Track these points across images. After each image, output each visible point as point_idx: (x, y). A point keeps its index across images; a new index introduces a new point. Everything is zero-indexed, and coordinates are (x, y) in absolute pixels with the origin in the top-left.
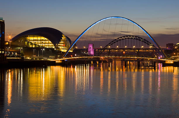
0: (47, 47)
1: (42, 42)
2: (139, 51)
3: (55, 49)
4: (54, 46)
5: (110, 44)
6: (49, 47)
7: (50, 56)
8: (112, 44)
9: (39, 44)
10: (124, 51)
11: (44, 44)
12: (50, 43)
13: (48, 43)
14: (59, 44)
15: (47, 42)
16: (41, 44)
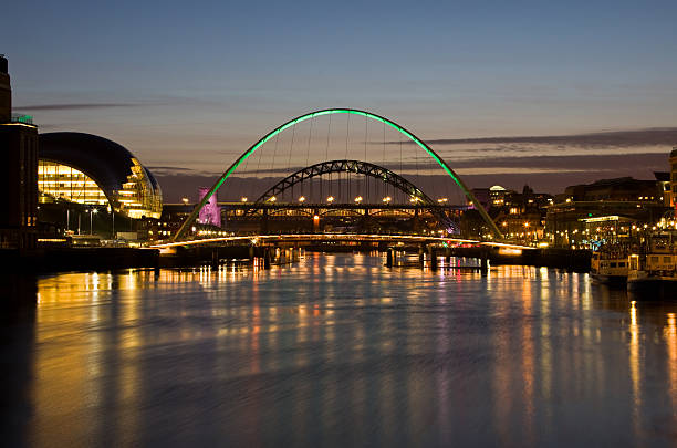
0: (81, 201)
1: (62, 185)
2: (367, 212)
3: (109, 209)
4: (107, 197)
5: (276, 191)
6: (89, 201)
7: (119, 234)
8: (283, 190)
9: (52, 192)
10: (317, 213)
11: (67, 189)
12: (91, 189)
13: (85, 188)
14: (122, 189)
15: (80, 184)
16: (57, 189)
